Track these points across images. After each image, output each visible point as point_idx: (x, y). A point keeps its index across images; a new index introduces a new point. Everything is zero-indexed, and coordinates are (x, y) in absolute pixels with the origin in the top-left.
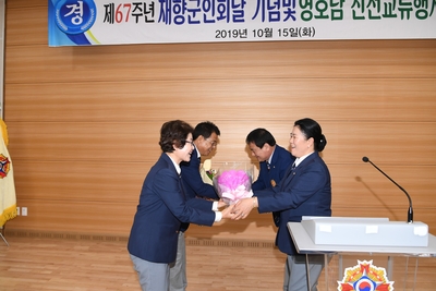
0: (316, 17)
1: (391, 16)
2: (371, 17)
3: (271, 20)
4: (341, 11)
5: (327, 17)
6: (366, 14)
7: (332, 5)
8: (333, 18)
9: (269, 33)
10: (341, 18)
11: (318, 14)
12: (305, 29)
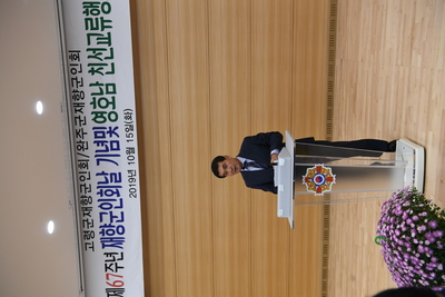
0: (114, 108)
1: (109, 38)
2: (112, 57)
3: (118, 149)
4: (107, 85)
5: (113, 98)
6: (109, 62)
7: (102, 93)
8: (114, 92)
9: (131, 150)
10: (114, 85)
11: (111, 106)
12: (126, 118)
